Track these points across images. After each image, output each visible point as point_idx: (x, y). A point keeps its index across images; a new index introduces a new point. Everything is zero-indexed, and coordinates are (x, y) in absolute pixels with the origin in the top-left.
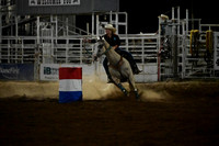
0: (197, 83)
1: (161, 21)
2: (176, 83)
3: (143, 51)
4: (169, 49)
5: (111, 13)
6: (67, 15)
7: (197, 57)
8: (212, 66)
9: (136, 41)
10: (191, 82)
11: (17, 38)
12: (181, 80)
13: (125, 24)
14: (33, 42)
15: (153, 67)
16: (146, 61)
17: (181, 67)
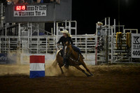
0: (120, 66)
1: (98, 26)
2: (107, 66)
3: (86, 46)
4: (103, 44)
5: (66, 22)
6: (38, 23)
7: (121, 49)
8: (130, 56)
9: (82, 39)
10: (117, 66)
11: (6, 37)
12: (110, 64)
13: (75, 28)
14: (16, 39)
15: (93, 56)
16: (88, 52)
17: (110, 56)
